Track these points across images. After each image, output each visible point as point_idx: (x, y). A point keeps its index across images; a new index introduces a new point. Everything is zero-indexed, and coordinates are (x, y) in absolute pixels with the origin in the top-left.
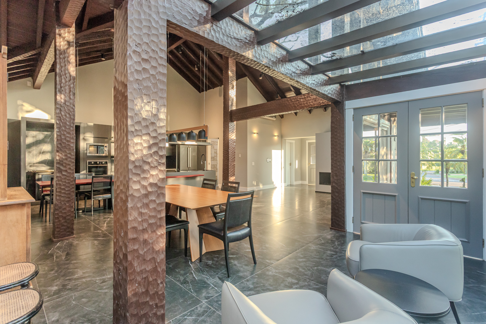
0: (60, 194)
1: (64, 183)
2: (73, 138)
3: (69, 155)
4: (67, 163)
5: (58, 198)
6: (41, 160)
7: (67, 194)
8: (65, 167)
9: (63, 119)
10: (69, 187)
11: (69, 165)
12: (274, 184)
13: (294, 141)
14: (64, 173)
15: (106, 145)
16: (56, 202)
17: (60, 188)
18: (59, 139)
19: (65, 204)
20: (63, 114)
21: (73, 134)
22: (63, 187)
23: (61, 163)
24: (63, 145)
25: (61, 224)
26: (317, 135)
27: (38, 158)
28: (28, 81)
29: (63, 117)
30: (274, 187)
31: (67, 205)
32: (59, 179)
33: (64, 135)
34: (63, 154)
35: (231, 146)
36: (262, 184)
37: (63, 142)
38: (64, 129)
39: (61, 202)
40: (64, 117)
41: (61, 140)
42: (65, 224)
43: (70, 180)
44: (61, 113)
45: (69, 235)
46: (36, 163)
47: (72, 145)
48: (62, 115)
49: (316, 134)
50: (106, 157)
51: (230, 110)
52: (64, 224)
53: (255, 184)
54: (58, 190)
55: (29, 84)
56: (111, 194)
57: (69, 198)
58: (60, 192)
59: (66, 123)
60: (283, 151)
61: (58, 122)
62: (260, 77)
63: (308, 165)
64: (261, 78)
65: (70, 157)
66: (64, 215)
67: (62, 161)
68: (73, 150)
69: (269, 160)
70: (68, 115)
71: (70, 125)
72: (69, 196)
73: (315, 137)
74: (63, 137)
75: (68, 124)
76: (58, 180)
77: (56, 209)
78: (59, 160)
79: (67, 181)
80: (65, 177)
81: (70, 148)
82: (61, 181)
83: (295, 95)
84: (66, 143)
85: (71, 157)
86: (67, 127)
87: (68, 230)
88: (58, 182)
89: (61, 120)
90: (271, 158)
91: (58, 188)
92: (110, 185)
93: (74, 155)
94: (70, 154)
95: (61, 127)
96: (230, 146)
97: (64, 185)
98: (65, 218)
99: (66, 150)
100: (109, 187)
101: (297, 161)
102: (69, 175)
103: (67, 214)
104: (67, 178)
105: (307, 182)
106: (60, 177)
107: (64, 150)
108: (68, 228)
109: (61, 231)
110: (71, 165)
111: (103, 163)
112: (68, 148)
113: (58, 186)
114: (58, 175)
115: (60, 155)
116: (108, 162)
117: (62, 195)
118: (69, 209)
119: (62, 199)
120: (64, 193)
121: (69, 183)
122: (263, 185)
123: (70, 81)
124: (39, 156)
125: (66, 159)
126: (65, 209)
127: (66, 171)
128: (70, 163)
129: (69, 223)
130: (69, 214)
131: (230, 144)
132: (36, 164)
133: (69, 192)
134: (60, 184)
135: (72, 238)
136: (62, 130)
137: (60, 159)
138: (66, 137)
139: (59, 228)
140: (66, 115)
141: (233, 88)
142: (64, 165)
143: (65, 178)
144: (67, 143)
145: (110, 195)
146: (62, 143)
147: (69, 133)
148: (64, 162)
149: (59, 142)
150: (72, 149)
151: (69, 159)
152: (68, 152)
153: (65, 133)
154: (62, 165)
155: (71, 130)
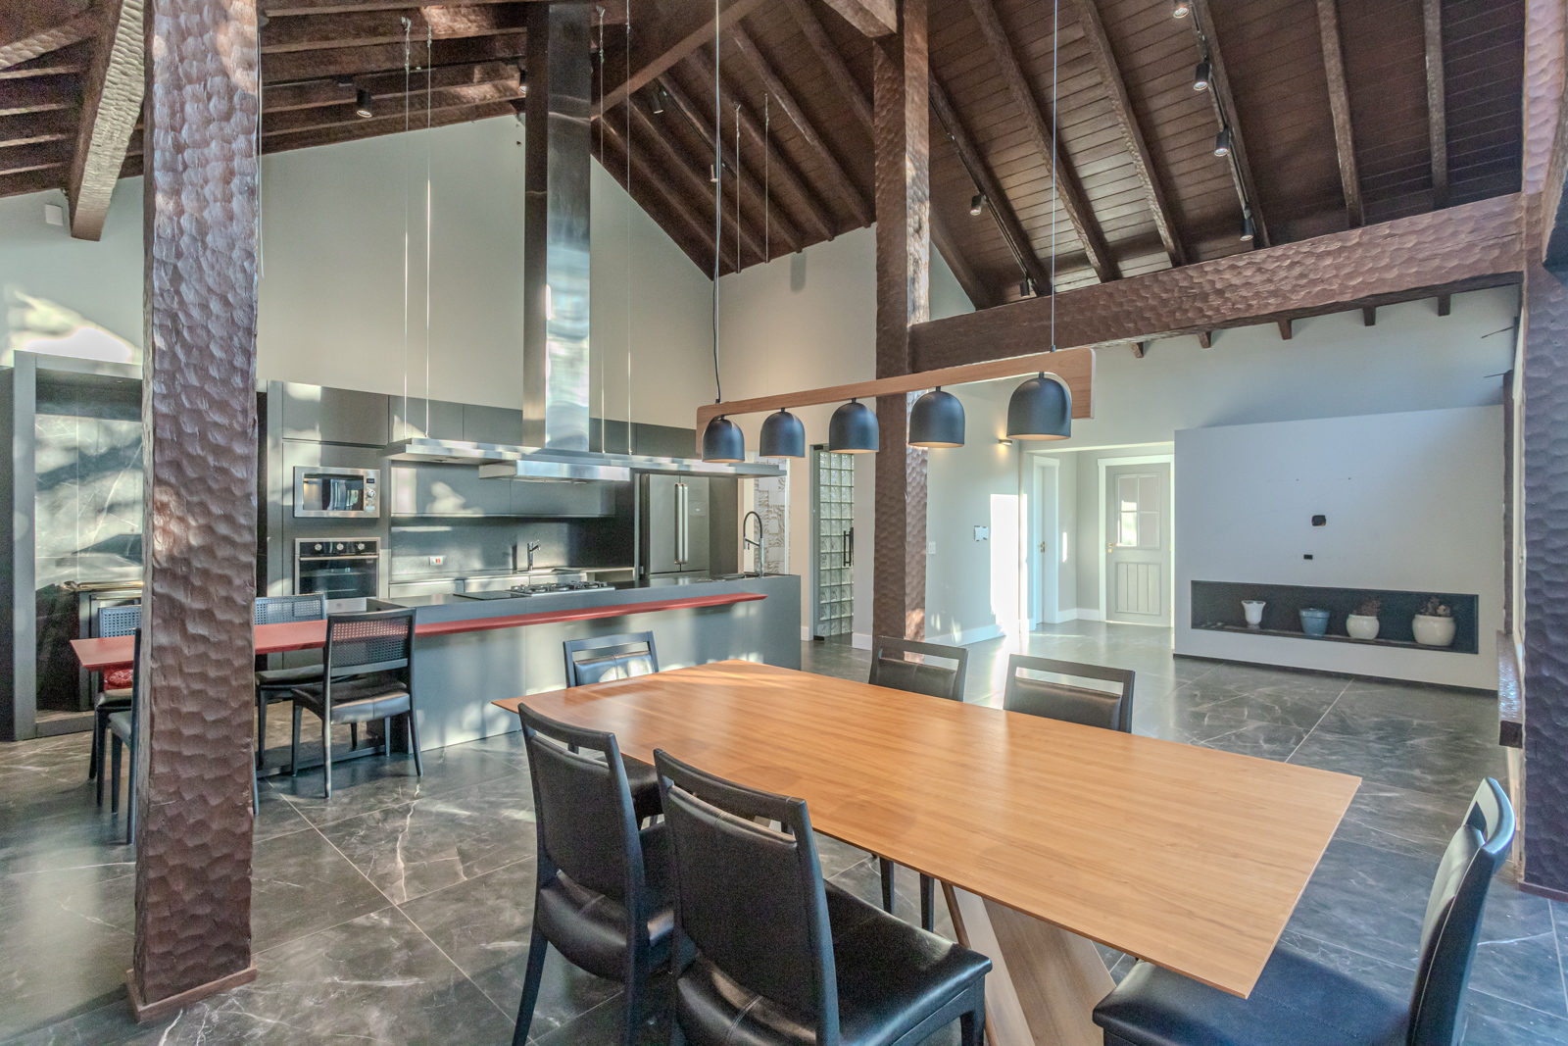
0: (175, 749)
1: (197, 686)
2: (244, 433)
3: (223, 529)
4: (216, 570)
5: (160, 769)
6: (102, 538)
7: (217, 742)
8: (203, 592)
9: (190, 328)
10: (221, 702)
11: (227, 581)
12: (997, 622)
13: (1056, 463)
14: (194, 628)
15: (371, 473)
16: (153, 792)
17: (175, 713)
18: (168, 435)
19: (203, 799)
20: (189, 295)
21: (245, 412)
22: (189, 707)
23: (182, 570)
24: (191, 473)
25: (182, 912)
26: (1179, 437)
27: (92, 526)
28: (47, 203)
29: (188, 315)
30: (998, 635)
31: (214, 801)
32: (170, 661)
33: (197, 414)
34: (193, 523)
35: (914, 478)
36: (959, 627)
37: (190, 457)
38: (194, 380)
39: (178, 793)
40: (195, 313)
41: (180, 444)
42: (204, 910)
43: (229, 662)
44: (178, 292)
45: (226, 969)
46: (85, 550)
47: (239, 472)
48: (182, 302)
49: (1176, 432)
50: (369, 523)
51: (909, 325)
52: (200, 911)
53: (938, 626)
54: (160, 726)
55: (54, 216)
56: (408, 691)
57: (223, 762)
58: (175, 735)
59: (205, 351)
60: (1025, 497)
61: (160, 342)
62: (974, 206)
63: (1107, 548)
64: (975, 212)
65: (227, 539)
66: (196, 863)
67: (187, 562)
68: (248, 496)
69: (980, 532)
70: (215, 306)
71: (231, 363)
72: (222, 752)
73: (1173, 443)
74: (189, 428)
75: (217, 353)
76: (165, 670)
77: (150, 833)
78: (171, 558)
79: (213, 673)
80: (201, 648)
81: (228, 490)
82: (181, 671)
83: (1098, 281)
84: (204, 459)
85: (237, 539)
86: (213, 372)
87: (216, 944)
88: (160, 682)
89: (178, 333)
90: (987, 525)
91: (164, 712)
92: (407, 653)
93: (250, 529)
94: (228, 519)
95: (180, 370)
96: (909, 480)
97: (195, 694)
98: (197, 877)
99: (205, 497)
100: (403, 662)
101: (1065, 535)
102: (224, 637)
103: (217, 854)
104: (213, 656)
105: (1100, 614)
106: (175, 650)
107: (195, 499)
108: (221, 926)
109: (181, 950)
110: (237, 582)
111: (361, 547)
112: (215, 486)
113: (165, 705)
114: (163, 639)
115: (175, 527)
116: (379, 545)
117: (187, 752)
118: (226, 823)
119: (187, 772)
120: (198, 739)
121: (223, 681)
122: (963, 629)
123: (227, 116)
124: (95, 517)
125: (208, 550)
126: (202, 825)
127: (207, 616)
128: (228, 572)
129: (220, 902)
130: (225, 851)
131: (908, 471)
132: (83, 555)
133: (223, 732)
134: (173, 693)
135: (239, 981)
136: (186, 387)
137: (176, 553)
138: (205, 427)
139: (172, 934)
140: (204, 307)
141: (918, 231)
142: (197, 582)
143: (203, 657)
144: (211, 460)
145: (407, 696)
146: (185, 463)
147: (222, 406)
148: (196, 564)
149: (169, 455)
150: (238, 492)
151: (223, 552)
152: (216, 510)
153: (204, 406)
154: (185, 581)
155: (233, 391)
